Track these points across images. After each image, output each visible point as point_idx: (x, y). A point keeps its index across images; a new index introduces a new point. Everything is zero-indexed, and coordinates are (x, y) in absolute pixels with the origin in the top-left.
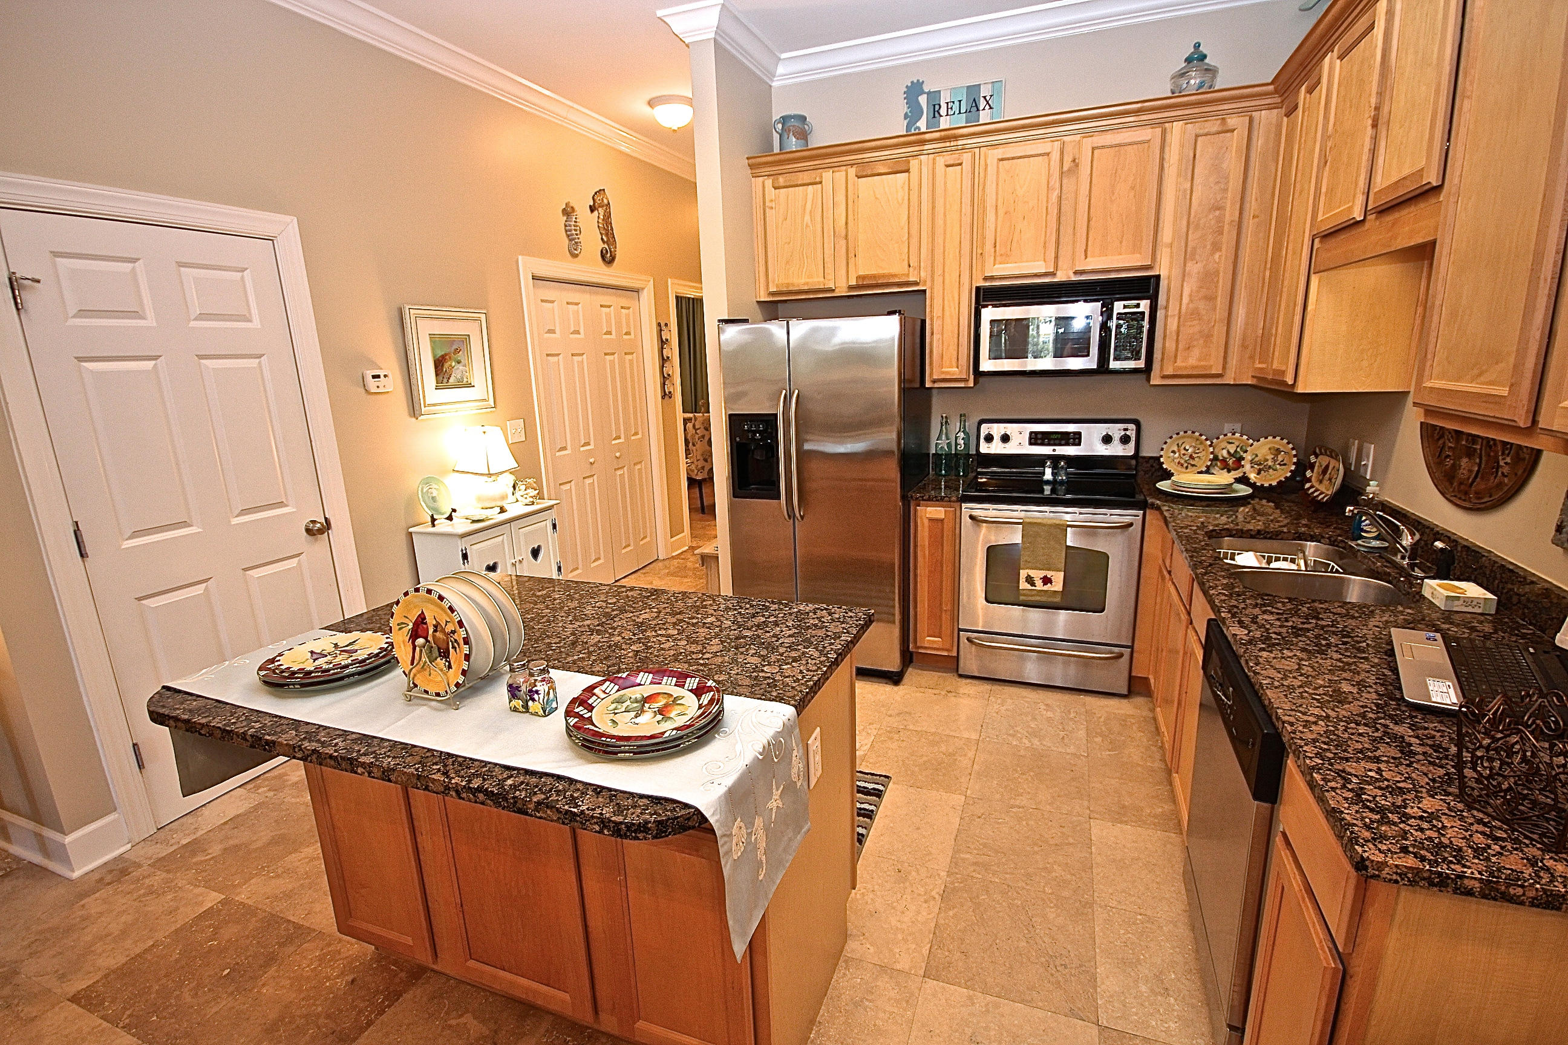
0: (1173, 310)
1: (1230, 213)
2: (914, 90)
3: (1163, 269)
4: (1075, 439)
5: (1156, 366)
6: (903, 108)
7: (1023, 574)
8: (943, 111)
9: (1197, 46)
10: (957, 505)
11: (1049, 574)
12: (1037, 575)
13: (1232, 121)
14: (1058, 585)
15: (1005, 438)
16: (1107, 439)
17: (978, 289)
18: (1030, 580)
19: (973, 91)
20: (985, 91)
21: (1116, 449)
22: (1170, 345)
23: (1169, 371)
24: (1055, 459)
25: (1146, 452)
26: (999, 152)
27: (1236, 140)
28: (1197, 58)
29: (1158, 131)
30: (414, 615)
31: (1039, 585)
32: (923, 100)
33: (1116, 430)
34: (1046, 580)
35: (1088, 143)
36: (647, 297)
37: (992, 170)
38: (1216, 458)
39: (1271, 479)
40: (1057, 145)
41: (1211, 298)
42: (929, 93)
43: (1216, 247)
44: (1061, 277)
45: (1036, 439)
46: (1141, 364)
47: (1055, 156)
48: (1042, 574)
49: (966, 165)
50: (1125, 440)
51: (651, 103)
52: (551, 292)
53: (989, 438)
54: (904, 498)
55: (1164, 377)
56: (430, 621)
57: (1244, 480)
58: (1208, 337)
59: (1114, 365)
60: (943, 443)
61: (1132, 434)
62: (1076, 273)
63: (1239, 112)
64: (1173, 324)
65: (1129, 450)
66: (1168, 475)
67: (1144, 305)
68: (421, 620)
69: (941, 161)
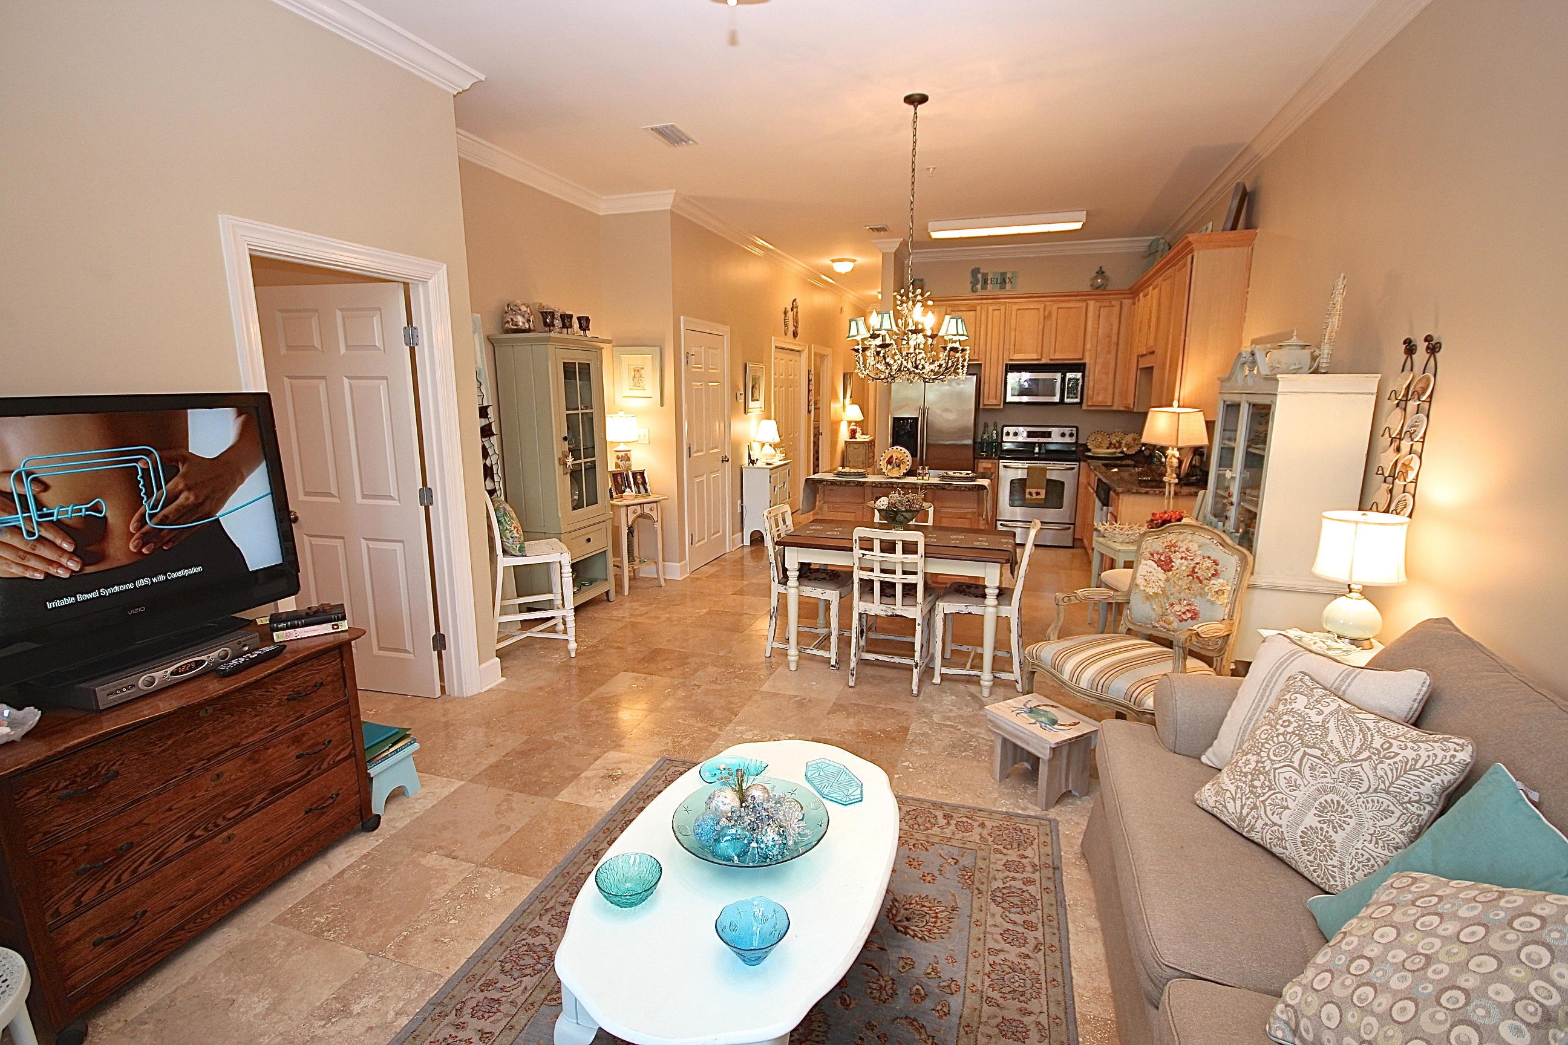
0: (1091, 377)
1: (1114, 339)
2: (975, 272)
3: (1087, 361)
4: (1049, 435)
5: (1085, 401)
6: (969, 279)
7: (1028, 491)
8: (989, 282)
9: (1101, 268)
10: (996, 461)
11: (1039, 491)
12: (1034, 491)
13: (1113, 303)
14: (1042, 496)
15: (1016, 434)
16: (1063, 435)
17: (1006, 365)
18: (1030, 494)
19: (1003, 275)
20: (1008, 275)
21: (1067, 440)
22: (1090, 392)
23: (1090, 404)
24: (1040, 444)
25: (1081, 442)
26: (1017, 307)
27: (1117, 309)
28: (1101, 273)
29: (1085, 304)
30: (889, 456)
31: (1035, 496)
32: (980, 276)
33: (1067, 431)
34: (1038, 494)
35: (1056, 306)
36: (805, 354)
37: (1014, 314)
38: (1111, 444)
39: (1132, 452)
40: (1043, 306)
41: (1107, 374)
42: (983, 274)
43: (1109, 352)
44: (1043, 361)
45: (1030, 434)
46: (1078, 400)
47: (1042, 310)
48: (1035, 491)
49: (1003, 311)
50: (1071, 435)
51: (833, 261)
52: (782, 355)
53: (1008, 434)
54: (974, 458)
55: (1088, 406)
56: (894, 457)
57: (1122, 452)
58: (1106, 390)
59: (1066, 400)
60: (985, 436)
61: (1074, 432)
62: (1051, 360)
63: (1118, 299)
64: (1091, 383)
65: (1073, 440)
66: (1089, 450)
67: (1079, 375)
68: (892, 457)
69: (991, 308)
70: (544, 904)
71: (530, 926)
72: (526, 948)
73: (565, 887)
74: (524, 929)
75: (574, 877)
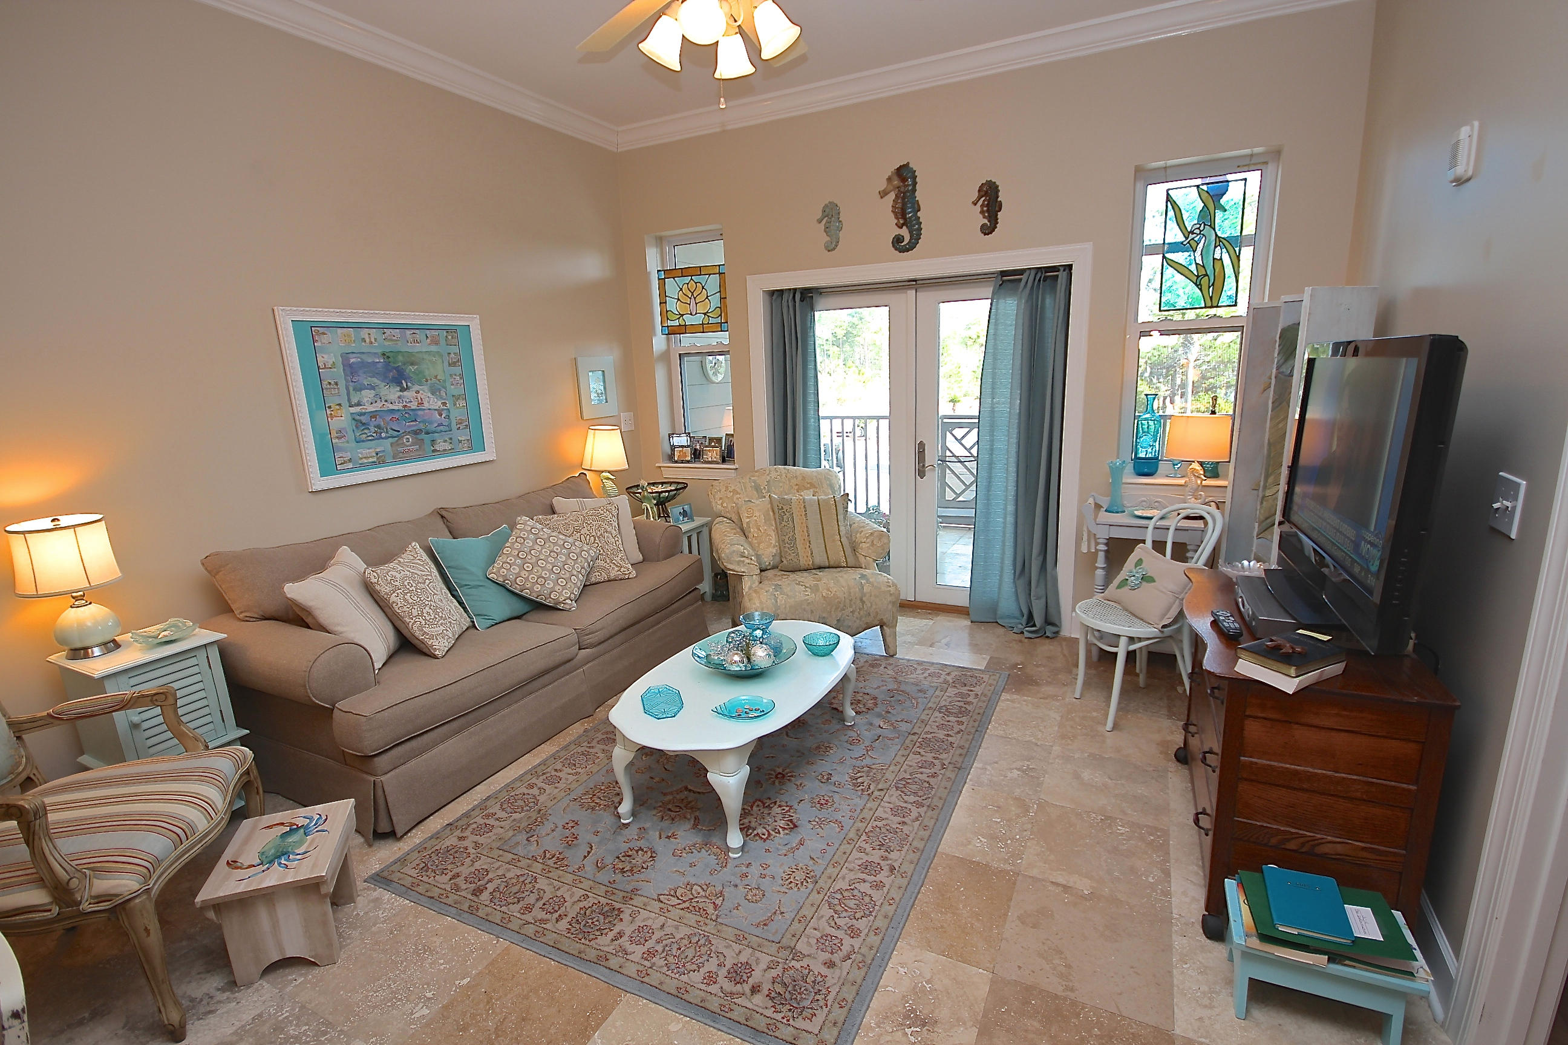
70: (923, 825)
71: (925, 808)
72: (919, 794)
73: (910, 839)
74: (928, 806)
75: (906, 848)
